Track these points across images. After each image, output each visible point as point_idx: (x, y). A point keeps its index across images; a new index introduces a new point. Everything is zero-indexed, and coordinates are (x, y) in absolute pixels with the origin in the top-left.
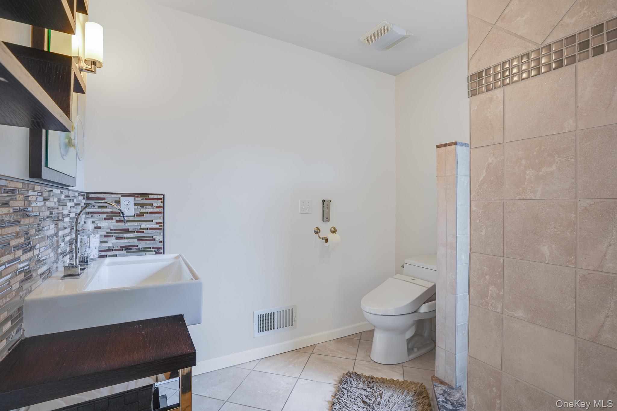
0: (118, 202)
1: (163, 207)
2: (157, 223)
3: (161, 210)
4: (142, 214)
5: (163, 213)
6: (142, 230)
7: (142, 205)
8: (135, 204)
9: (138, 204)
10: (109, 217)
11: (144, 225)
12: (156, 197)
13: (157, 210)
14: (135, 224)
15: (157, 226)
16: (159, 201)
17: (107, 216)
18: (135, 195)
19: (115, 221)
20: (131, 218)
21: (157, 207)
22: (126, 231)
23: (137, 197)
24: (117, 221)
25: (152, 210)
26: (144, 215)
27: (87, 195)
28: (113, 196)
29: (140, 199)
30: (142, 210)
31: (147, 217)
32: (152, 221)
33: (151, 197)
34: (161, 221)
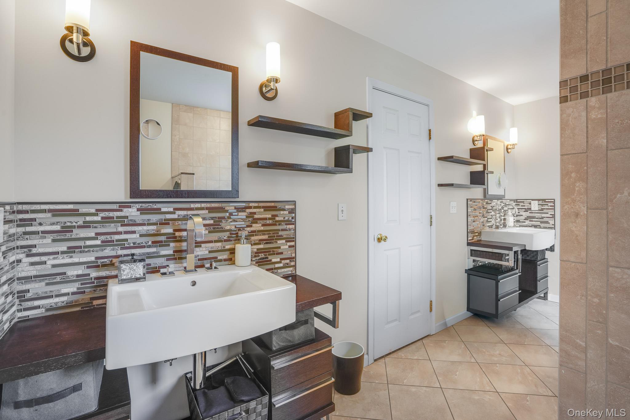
0: (530, 203)
1: (554, 206)
2: (551, 215)
3: (553, 208)
4: (542, 210)
5: (554, 209)
6: (542, 218)
7: (542, 205)
8: (538, 205)
9: (540, 205)
10: (526, 210)
11: (543, 215)
12: (550, 200)
13: (551, 208)
14: (539, 214)
15: (551, 216)
16: (552, 203)
17: (525, 210)
18: (539, 200)
19: (528, 213)
20: (537, 212)
21: (551, 206)
22: (534, 217)
23: (539, 201)
24: (530, 213)
25: (548, 208)
26: (543, 210)
27: (516, 201)
28: (527, 200)
29: (541, 202)
30: (542, 208)
31: (545, 211)
32: (548, 213)
33: (547, 201)
34: (553, 213)
